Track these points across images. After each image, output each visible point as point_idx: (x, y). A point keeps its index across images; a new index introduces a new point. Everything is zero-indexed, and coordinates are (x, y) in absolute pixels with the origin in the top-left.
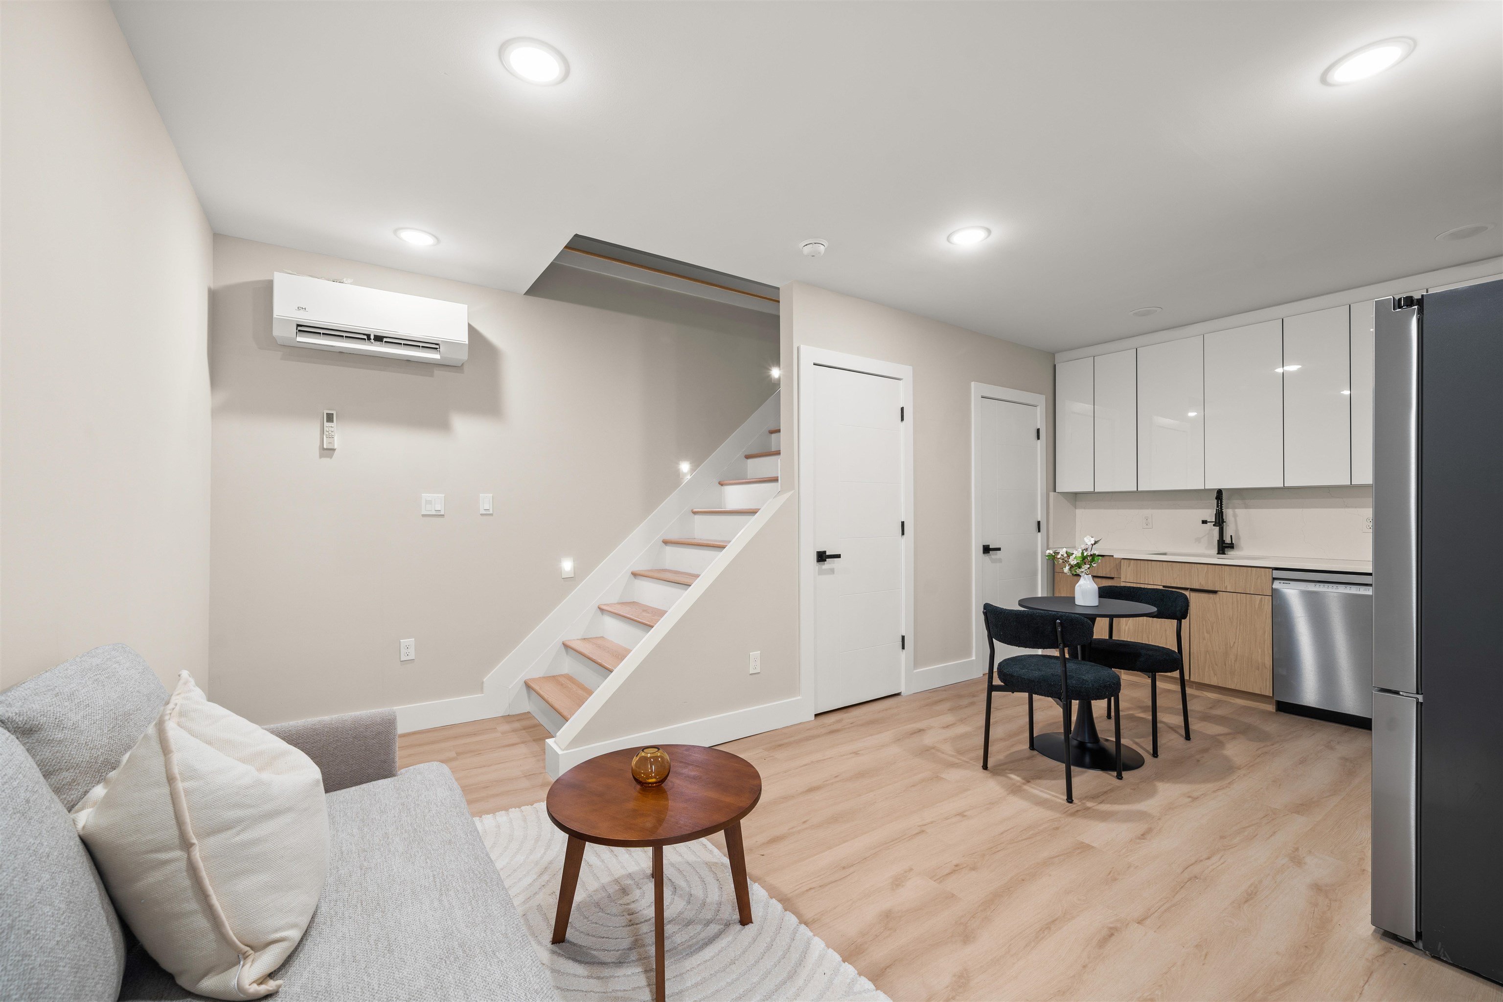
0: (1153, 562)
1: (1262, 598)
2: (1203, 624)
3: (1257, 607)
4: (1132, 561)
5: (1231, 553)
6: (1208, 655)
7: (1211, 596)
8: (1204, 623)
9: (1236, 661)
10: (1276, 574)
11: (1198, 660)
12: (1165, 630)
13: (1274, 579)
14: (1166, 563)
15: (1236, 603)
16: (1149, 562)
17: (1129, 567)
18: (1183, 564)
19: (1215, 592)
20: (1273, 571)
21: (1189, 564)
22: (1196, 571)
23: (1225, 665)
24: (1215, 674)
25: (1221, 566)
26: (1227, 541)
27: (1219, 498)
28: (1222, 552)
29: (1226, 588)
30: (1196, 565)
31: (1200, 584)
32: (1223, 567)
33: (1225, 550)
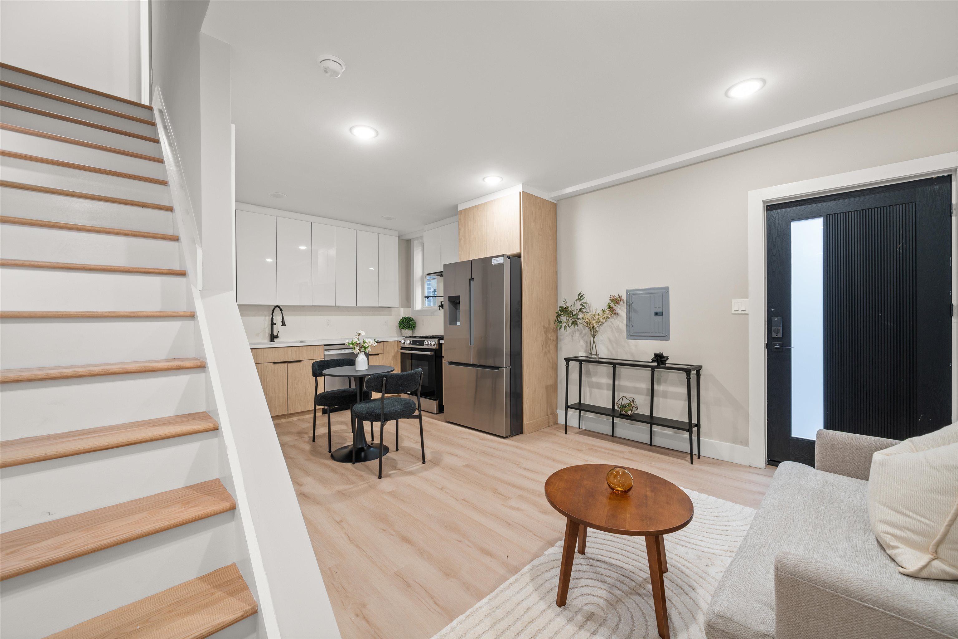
0: (267, 349)
2: (294, 380)
5: (276, 340)
6: (297, 397)
7: (298, 363)
9: (309, 395)
10: (326, 348)
11: (292, 401)
12: (275, 389)
13: (324, 350)
14: (274, 349)
15: (312, 361)
16: (264, 349)
18: (284, 348)
19: (300, 361)
20: (325, 346)
21: (286, 348)
22: (291, 351)
23: (305, 399)
24: (300, 406)
25: (302, 347)
26: (275, 335)
27: (281, 310)
28: (273, 341)
29: (305, 358)
30: (290, 348)
31: (293, 358)
32: (303, 347)
33: (274, 340)
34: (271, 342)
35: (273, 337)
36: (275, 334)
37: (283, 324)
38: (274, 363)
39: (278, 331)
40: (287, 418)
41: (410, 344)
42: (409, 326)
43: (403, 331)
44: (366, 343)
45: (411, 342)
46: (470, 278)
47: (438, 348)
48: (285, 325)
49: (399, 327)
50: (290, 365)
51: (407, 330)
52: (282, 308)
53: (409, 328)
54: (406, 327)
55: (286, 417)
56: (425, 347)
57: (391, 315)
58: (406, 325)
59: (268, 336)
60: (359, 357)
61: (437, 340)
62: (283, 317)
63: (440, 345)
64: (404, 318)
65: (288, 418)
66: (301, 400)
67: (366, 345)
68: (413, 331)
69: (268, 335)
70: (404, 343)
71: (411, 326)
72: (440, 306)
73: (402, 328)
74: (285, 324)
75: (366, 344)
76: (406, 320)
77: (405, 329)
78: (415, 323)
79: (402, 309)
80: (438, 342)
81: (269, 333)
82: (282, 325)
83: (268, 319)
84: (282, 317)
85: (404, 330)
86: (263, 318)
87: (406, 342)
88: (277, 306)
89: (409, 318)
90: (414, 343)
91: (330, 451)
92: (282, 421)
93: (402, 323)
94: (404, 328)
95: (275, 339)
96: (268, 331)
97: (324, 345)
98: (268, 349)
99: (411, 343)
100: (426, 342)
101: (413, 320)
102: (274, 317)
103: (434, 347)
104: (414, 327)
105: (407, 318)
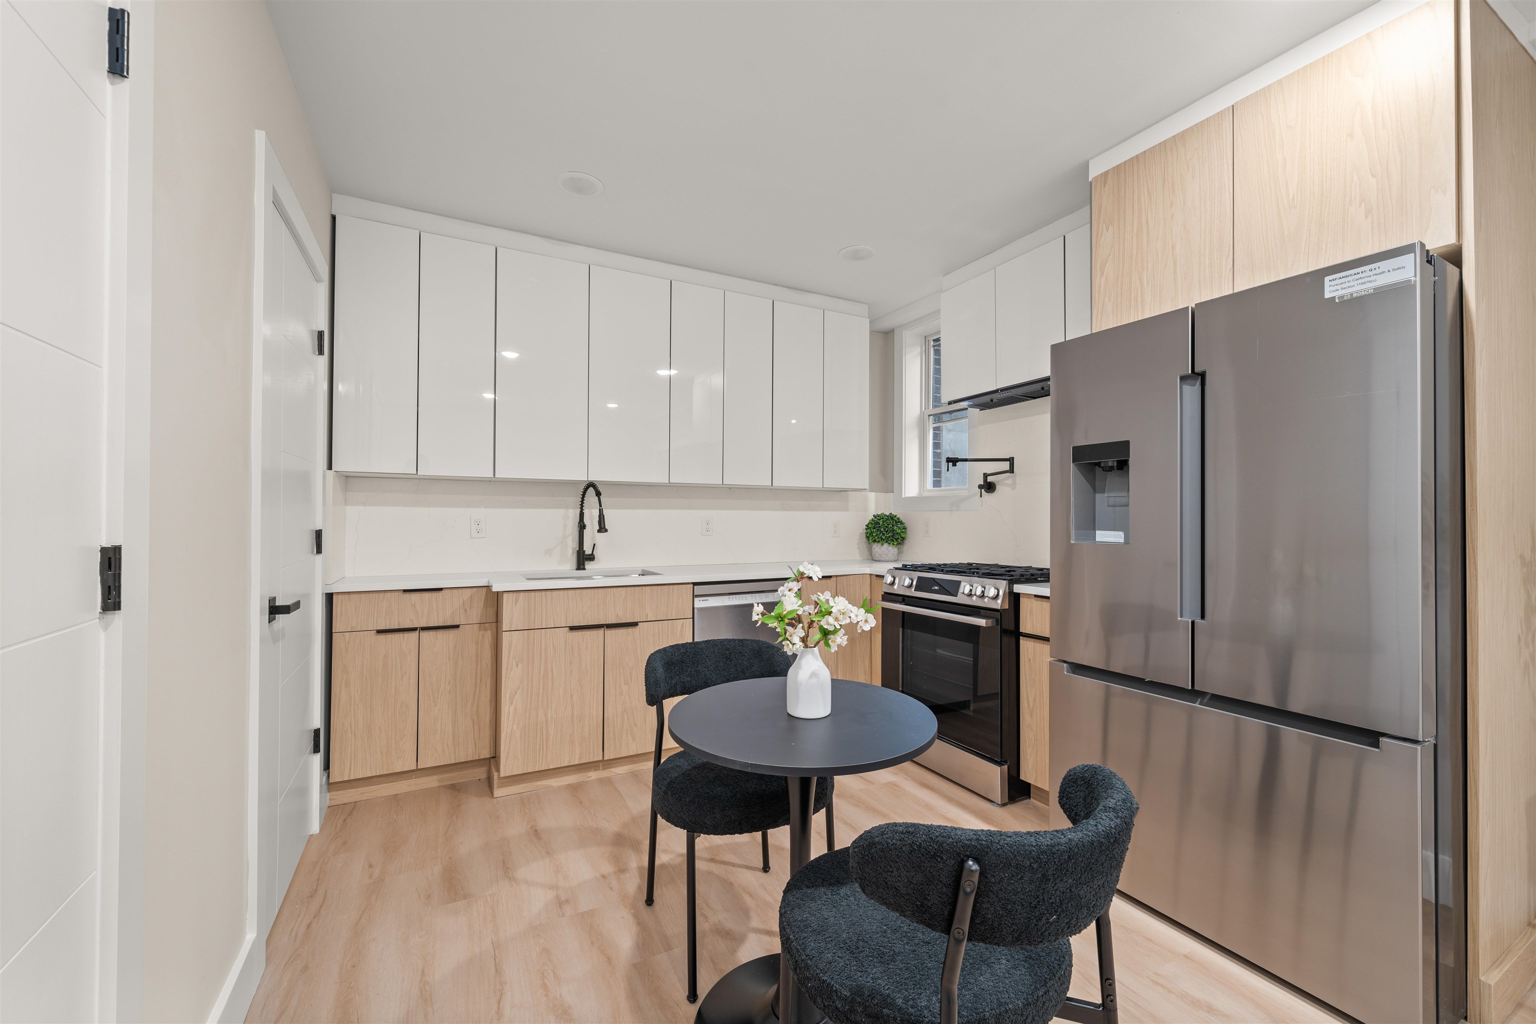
0: (554, 593)
1: (683, 623)
2: (620, 673)
3: (678, 635)
4: (522, 594)
6: (626, 716)
7: (630, 630)
8: (622, 672)
11: (614, 726)
12: (572, 696)
13: (694, 596)
14: (573, 591)
15: (657, 635)
16: (548, 593)
17: (516, 604)
19: (635, 624)
20: (695, 587)
21: (603, 590)
22: (613, 597)
23: (645, 722)
24: (634, 739)
25: (641, 588)
26: (586, 553)
27: (598, 494)
28: (582, 567)
29: (647, 616)
30: (612, 589)
31: (617, 616)
32: (644, 588)
33: (584, 565)
34: (577, 569)
35: (583, 559)
36: (588, 551)
37: (602, 529)
38: (572, 628)
39: (594, 545)
40: (601, 768)
41: (910, 586)
42: (893, 536)
43: (878, 549)
44: (830, 613)
45: (912, 581)
46: (1184, 373)
47: (1007, 607)
48: (606, 531)
49: (868, 538)
50: (610, 633)
51: (886, 545)
52: (600, 489)
53: (893, 541)
54: (883, 537)
55: (599, 766)
56: (960, 599)
57: (846, 509)
58: (884, 534)
59: (573, 555)
60: (800, 667)
61: (1003, 585)
62: (601, 511)
63: (1015, 599)
64: (878, 516)
65: (603, 769)
66: (635, 725)
67: (828, 624)
68: (899, 549)
69: (573, 553)
70: (893, 584)
71: (897, 537)
72: (980, 487)
73: (875, 541)
74: (606, 528)
75: (831, 619)
76: (883, 521)
77: (883, 544)
78: (905, 528)
79: (872, 496)
80: (1007, 590)
81: (574, 549)
82: (599, 531)
83: (574, 513)
84: (600, 509)
85: (879, 545)
86: (562, 511)
87: (897, 581)
88: (591, 485)
89: (892, 517)
90: (923, 585)
91: (693, 996)
92: (591, 777)
93: (874, 528)
94: (879, 542)
95: (586, 562)
96: (572, 544)
97: (695, 584)
98: (557, 592)
99: (915, 583)
100: (965, 588)
101: (902, 523)
102: (586, 511)
103: (998, 604)
104: (903, 539)
105: (888, 516)
